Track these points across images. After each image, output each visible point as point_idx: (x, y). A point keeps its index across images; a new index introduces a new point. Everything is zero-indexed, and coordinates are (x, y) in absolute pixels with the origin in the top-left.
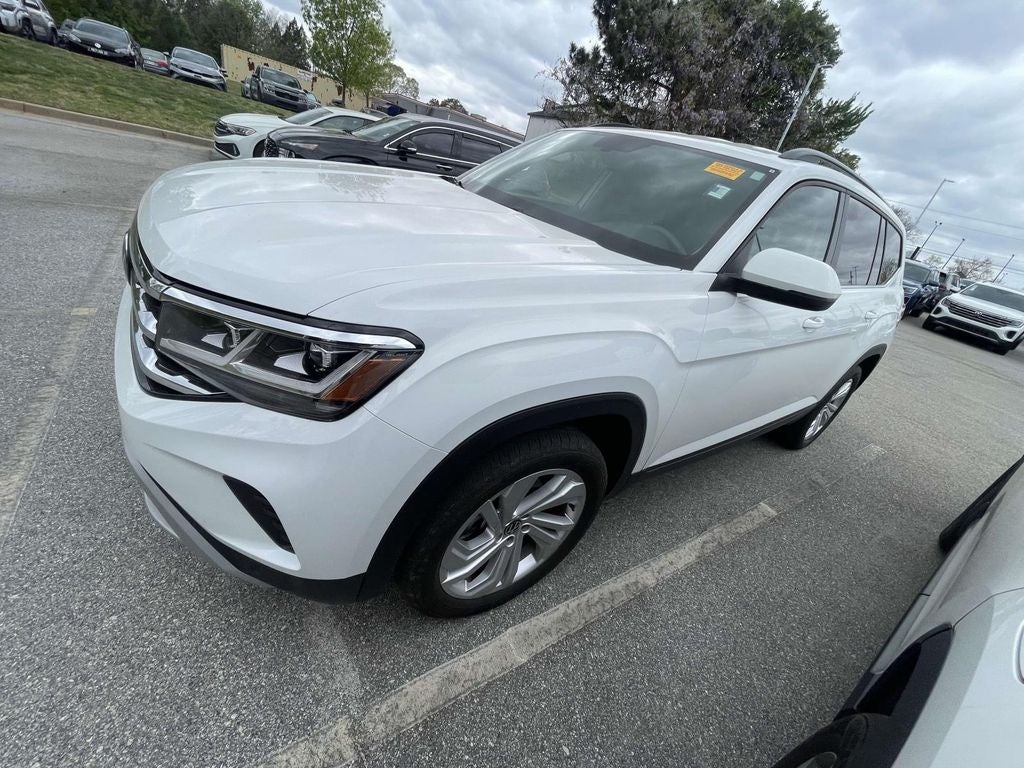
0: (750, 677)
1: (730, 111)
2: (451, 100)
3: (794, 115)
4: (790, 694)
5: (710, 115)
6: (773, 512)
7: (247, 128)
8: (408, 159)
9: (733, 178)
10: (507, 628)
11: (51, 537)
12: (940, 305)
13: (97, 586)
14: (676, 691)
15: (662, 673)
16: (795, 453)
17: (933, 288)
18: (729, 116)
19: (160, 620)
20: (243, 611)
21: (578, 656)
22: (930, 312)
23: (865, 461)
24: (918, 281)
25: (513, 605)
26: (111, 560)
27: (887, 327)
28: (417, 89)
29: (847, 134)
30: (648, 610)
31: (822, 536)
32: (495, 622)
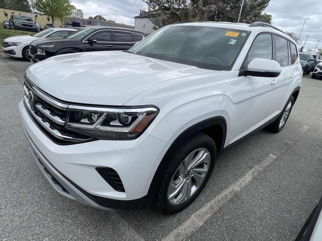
0: (283, 214)
1: (218, 5)
2: (98, 16)
3: (243, 3)
4: (298, 217)
5: (210, 7)
6: (275, 157)
7: (18, 43)
8: (93, 45)
9: (236, 36)
10: (192, 215)
11: (9, 216)
12: (316, 68)
13: (35, 229)
14: (258, 223)
15: (252, 219)
16: (277, 134)
17: (312, 62)
18: (217, 7)
19: (64, 236)
20: (93, 227)
21: (220, 219)
22: (313, 71)
23: (303, 132)
24: (305, 60)
25: (191, 206)
26: (36, 219)
27: (298, 80)
28: (82, 14)
29: (265, 7)
30: (240, 199)
31: (295, 162)
32: (187, 213)
